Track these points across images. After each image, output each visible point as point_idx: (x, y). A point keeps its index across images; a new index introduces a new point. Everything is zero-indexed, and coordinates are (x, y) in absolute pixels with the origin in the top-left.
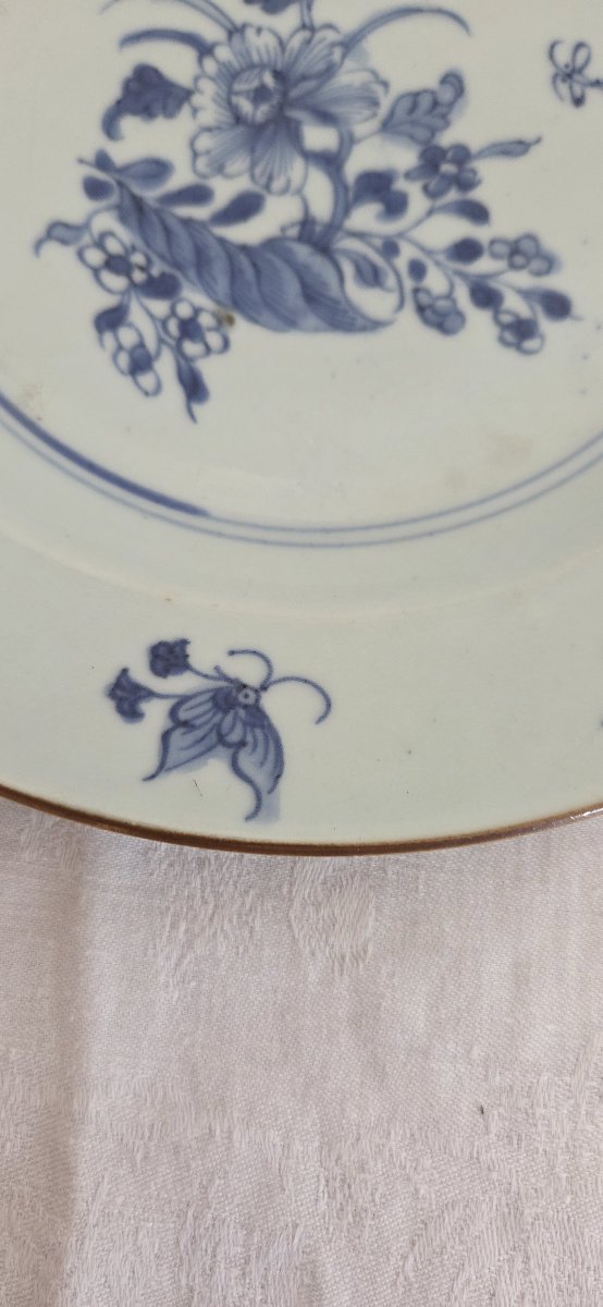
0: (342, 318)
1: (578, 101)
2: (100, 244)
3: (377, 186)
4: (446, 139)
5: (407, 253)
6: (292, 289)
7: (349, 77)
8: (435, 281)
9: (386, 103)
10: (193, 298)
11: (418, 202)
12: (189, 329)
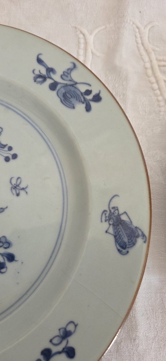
1: (18, 195)
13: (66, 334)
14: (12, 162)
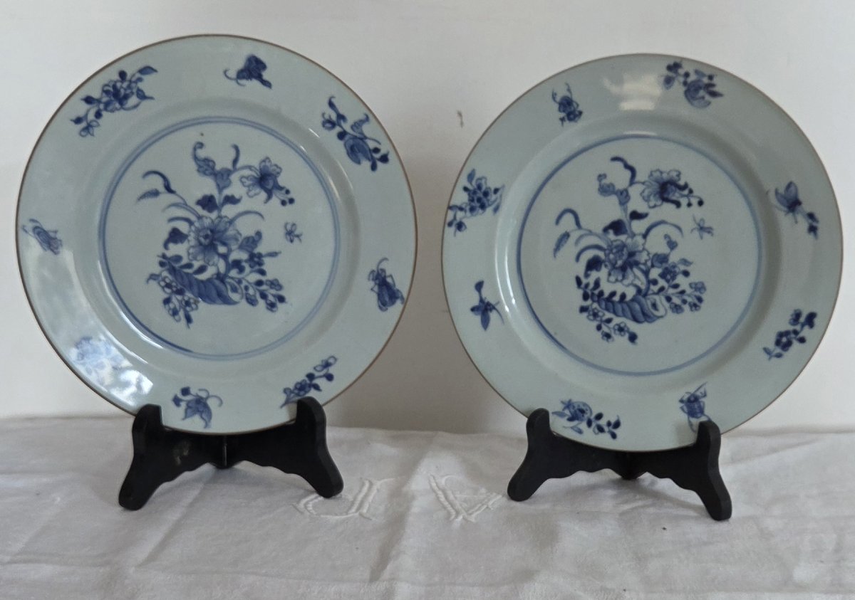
0: (227, 301)
1: (292, 241)
2: (164, 280)
3: (237, 264)
4: (256, 251)
5: (245, 283)
6: (214, 293)
7: (231, 232)
8: (251, 291)
9: (240, 239)
10: (188, 295)
11: (248, 269)
12: (188, 303)
13: (327, 365)
14: (288, 206)
